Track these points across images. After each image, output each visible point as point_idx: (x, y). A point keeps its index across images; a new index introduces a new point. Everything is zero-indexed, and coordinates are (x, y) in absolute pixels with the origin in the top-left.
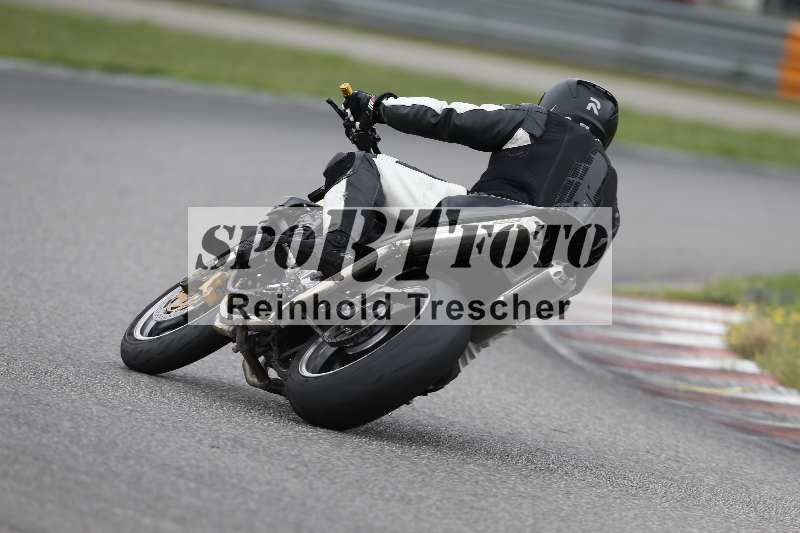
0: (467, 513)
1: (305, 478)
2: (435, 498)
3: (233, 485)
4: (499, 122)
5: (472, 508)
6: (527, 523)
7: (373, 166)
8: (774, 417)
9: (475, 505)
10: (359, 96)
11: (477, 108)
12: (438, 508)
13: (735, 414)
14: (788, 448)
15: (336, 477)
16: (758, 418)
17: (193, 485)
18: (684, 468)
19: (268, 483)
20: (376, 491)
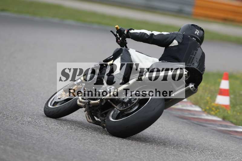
0: (99, 144)
1: (50, 133)
2: (89, 140)
3: (28, 136)
4: (168, 38)
5: (100, 142)
6: (117, 147)
7: (128, 52)
8: (191, 114)
9: (101, 141)
10: (121, 29)
11: (161, 33)
12: (90, 142)
13: (179, 113)
14: (195, 123)
15: (59, 133)
16: (187, 115)
17: (16, 136)
18: (165, 130)
19: (39, 135)
20: (72, 137)
